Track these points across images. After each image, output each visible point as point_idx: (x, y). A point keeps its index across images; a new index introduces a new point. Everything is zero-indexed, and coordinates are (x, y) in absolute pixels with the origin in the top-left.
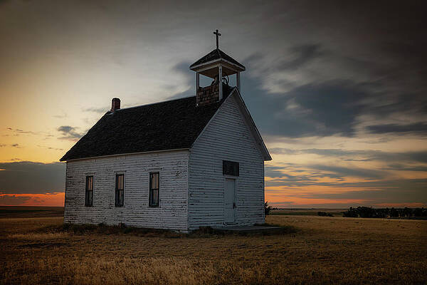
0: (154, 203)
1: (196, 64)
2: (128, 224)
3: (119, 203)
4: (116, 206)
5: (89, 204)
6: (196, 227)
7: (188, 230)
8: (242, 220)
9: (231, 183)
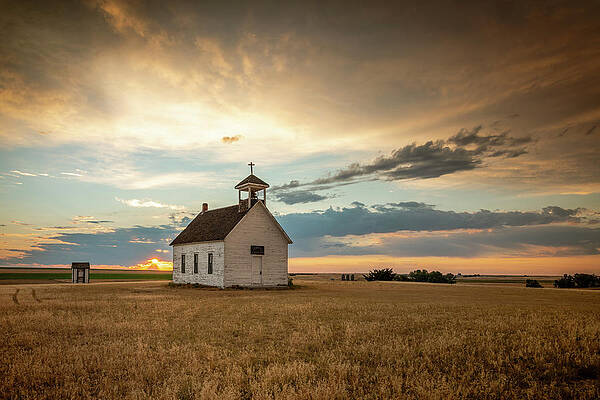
0: (210, 271)
2: (200, 283)
3: (196, 271)
4: (195, 273)
5: (183, 271)
6: (230, 285)
7: (224, 287)
8: (267, 282)
9: (259, 259)
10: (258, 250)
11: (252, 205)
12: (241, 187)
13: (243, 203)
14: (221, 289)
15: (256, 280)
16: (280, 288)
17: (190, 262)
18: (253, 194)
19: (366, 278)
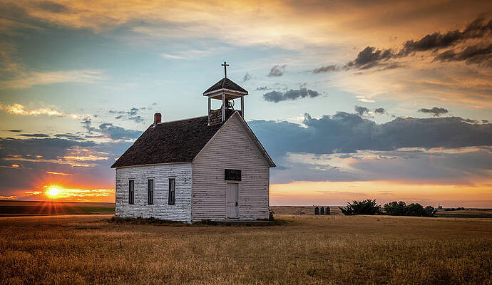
0: (172, 201)
1: (207, 91)
2: (156, 217)
3: (150, 201)
4: (149, 204)
5: (131, 202)
6: (199, 219)
7: (192, 221)
8: (245, 215)
9: (234, 187)
10: (233, 175)
11: (227, 116)
12: (211, 93)
13: (214, 114)
14: (188, 225)
15: (230, 213)
16: (260, 224)
17: (141, 191)
18: (227, 103)
19: (343, 211)
